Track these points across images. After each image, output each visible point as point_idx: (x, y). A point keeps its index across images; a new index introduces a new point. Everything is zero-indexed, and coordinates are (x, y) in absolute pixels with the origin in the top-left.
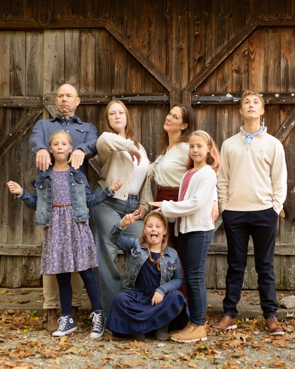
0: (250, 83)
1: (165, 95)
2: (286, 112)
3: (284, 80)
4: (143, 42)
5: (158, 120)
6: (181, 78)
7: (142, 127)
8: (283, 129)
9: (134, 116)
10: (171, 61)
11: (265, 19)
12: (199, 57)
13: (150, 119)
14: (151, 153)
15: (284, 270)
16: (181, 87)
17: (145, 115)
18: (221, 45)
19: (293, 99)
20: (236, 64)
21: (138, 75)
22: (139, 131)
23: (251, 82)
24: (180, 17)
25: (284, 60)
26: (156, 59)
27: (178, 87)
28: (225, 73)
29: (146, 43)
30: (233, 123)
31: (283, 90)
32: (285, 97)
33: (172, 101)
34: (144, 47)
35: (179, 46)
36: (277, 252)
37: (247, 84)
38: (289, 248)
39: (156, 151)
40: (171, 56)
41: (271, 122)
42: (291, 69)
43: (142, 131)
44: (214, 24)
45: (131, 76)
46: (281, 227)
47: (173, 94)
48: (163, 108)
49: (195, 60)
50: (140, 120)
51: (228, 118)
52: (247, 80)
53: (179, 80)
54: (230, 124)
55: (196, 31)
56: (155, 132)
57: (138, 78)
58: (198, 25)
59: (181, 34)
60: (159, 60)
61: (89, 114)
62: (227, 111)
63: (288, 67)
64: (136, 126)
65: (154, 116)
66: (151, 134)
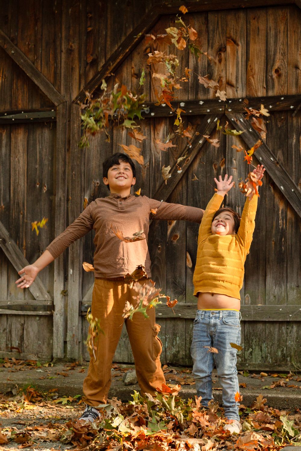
0: (152, 90)
1: (53, 110)
2: (195, 126)
3: (193, 84)
4: (29, 45)
5: (46, 143)
6: (71, 88)
8: (189, 149)
9: (19, 138)
10: (59, 66)
11: (168, 4)
12: (93, 60)
13: (37, 141)
14: (38, 184)
15: (190, 339)
16: (71, 99)
17: (31, 137)
18: (117, 43)
19: (201, 109)
20: (136, 66)
21: (25, 86)
22: (25, 157)
23: (154, 88)
24: (70, 10)
25: (193, 57)
26: (43, 65)
27: (67, 99)
28: (123, 78)
29: (32, 46)
31: (191, 97)
32: (192, 107)
33: (59, 117)
34: (30, 50)
35: (70, 47)
36: (180, 315)
37: (148, 91)
38: (194, 309)
39: (43, 183)
40: (59, 60)
41: (176, 140)
42: (202, 68)
44: (109, 16)
45: (17, 88)
46: (187, 281)
47: (60, 108)
48: (50, 127)
49: (87, 64)
50: (26, 143)
51: (127, 137)
52: (149, 86)
53: (69, 90)
55: (89, 27)
56: (42, 158)
57: (25, 90)
58: (91, 18)
59: (71, 32)
60: (46, 66)
63: (198, 66)
64: (21, 151)
65: (42, 137)
66: (38, 161)
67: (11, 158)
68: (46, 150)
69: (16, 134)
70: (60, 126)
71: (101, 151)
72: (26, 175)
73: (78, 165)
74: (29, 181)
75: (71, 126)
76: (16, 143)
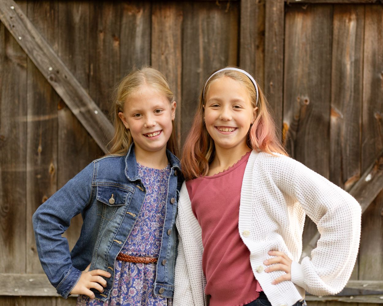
7: (184, 47)
9: (167, 25)
13: (200, 31)
17: (189, 23)
22: (178, 55)
30: (366, 41)
43: (184, 55)
48: (225, 8)
50: (179, 33)
51: (357, 31)
54: (360, 43)
56: (209, 58)
61: (77, 18)
62: (353, 17)
64: (171, 45)
65: (208, 25)
66: (202, 62)
67: (153, 55)
68: (216, 44)
69: (161, 16)
70: (247, 8)
71: (311, 51)
72: (179, 83)
73: (278, 72)
74: (185, 92)
75: (267, 10)
76: (161, 31)
